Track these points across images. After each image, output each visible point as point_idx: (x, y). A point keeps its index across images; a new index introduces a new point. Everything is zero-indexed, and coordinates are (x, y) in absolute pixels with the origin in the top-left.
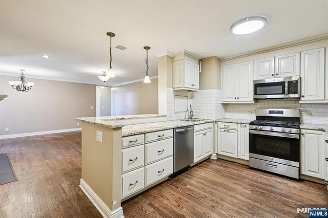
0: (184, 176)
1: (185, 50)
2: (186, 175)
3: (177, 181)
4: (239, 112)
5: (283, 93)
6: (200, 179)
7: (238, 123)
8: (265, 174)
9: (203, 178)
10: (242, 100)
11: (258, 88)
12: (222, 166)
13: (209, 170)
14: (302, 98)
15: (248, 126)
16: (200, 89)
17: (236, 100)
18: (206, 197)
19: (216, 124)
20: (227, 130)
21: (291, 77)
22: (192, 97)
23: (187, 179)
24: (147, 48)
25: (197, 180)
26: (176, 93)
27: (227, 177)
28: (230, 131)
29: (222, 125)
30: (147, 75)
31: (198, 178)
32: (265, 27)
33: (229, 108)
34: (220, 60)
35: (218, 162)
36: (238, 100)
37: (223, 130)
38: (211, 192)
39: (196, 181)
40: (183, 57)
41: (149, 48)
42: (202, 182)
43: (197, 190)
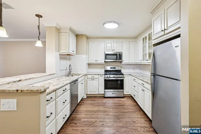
0: (75, 114)
1: (71, 27)
2: (76, 113)
3: (73, 120)
4: (96, 68)
5: (117, 59)
6: (86, 112)
7: (98, 75)
8: (112, 98)
9: (87, 111)
10: (99, 62)
11: (107, 56)
12: (92, 101)
13: (86, 105)
14: (123, 62)
15: (103, 75)
16: (76, 54)
17: (96, 62)
18: (96, 121)
19: (86, 76)
20: (93, 79)
21: (120, 52)
22: (69, 60)
23: (78, 116)
24: (39, 16)
25: (85, 113)
26: (61, 56)
27: (98, 106)
28: (95, 79)
29: (89, 76)
30: (39, 39)
31: (84, 112)
32: (118, 27)
33: (91, 66)
34: (88, 38)
35: (89, 99)
36: (97, 62)
37: (91, 79)
38: (97, 117)
39: (85, 115)
40: (68, 31)
41: (41, 17)
42: (88, 113)
43: (89, 120)
